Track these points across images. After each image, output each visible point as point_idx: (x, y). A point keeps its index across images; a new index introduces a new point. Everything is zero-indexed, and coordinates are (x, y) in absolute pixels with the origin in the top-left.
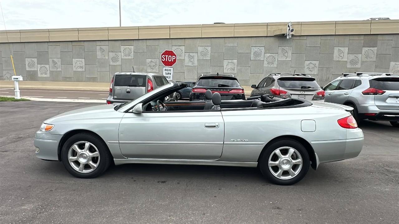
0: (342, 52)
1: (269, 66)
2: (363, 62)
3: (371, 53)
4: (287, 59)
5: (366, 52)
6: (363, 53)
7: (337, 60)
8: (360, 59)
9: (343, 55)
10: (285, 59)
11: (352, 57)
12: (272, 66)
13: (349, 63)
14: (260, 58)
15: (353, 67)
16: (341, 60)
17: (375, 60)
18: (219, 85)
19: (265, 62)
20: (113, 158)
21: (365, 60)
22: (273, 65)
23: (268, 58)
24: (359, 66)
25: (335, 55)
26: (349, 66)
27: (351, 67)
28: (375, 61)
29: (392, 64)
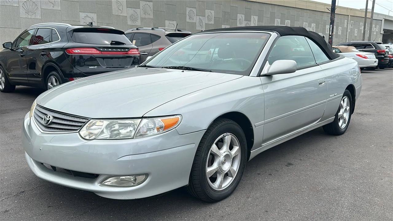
0: (120, 4)
1: (30, 17)
2: (142, 19)
3: (148, 9)
4: (55, 8)
5: (144, 6)
6: (141, 8)
7: (117, 14)
8: (139, 16)
9: (122, 9)
10: (51, 8)
11: (131, 11)
12: (33, 17)
13: (129, 19)
14: (12, 4)
15: (133, 24)
16: (121, 15)
17: (152, 17)
18: (112, 41)
19: (22, 11)
20: (250, 150)
21: (143, 16)
22: (34, 15)
23: (25, 4)
24: (138, 23)
25: (113, 8)
26: (129, 23)
27: (131, 24)
28: (153, 19)
29: (167, 22)
